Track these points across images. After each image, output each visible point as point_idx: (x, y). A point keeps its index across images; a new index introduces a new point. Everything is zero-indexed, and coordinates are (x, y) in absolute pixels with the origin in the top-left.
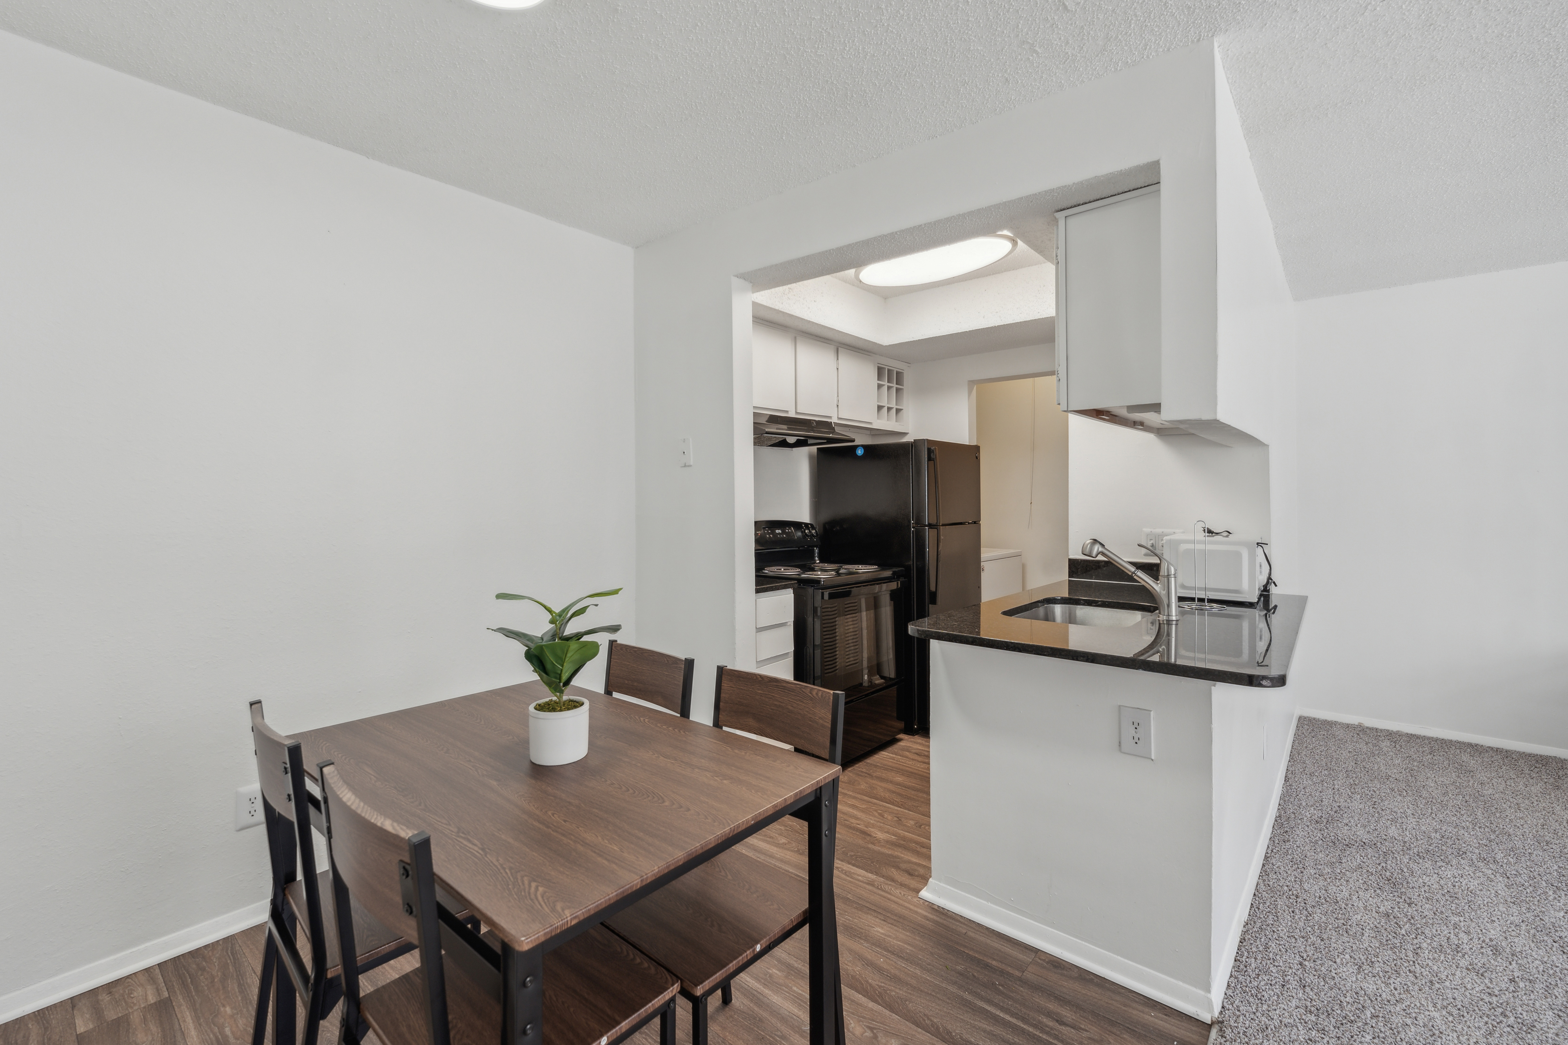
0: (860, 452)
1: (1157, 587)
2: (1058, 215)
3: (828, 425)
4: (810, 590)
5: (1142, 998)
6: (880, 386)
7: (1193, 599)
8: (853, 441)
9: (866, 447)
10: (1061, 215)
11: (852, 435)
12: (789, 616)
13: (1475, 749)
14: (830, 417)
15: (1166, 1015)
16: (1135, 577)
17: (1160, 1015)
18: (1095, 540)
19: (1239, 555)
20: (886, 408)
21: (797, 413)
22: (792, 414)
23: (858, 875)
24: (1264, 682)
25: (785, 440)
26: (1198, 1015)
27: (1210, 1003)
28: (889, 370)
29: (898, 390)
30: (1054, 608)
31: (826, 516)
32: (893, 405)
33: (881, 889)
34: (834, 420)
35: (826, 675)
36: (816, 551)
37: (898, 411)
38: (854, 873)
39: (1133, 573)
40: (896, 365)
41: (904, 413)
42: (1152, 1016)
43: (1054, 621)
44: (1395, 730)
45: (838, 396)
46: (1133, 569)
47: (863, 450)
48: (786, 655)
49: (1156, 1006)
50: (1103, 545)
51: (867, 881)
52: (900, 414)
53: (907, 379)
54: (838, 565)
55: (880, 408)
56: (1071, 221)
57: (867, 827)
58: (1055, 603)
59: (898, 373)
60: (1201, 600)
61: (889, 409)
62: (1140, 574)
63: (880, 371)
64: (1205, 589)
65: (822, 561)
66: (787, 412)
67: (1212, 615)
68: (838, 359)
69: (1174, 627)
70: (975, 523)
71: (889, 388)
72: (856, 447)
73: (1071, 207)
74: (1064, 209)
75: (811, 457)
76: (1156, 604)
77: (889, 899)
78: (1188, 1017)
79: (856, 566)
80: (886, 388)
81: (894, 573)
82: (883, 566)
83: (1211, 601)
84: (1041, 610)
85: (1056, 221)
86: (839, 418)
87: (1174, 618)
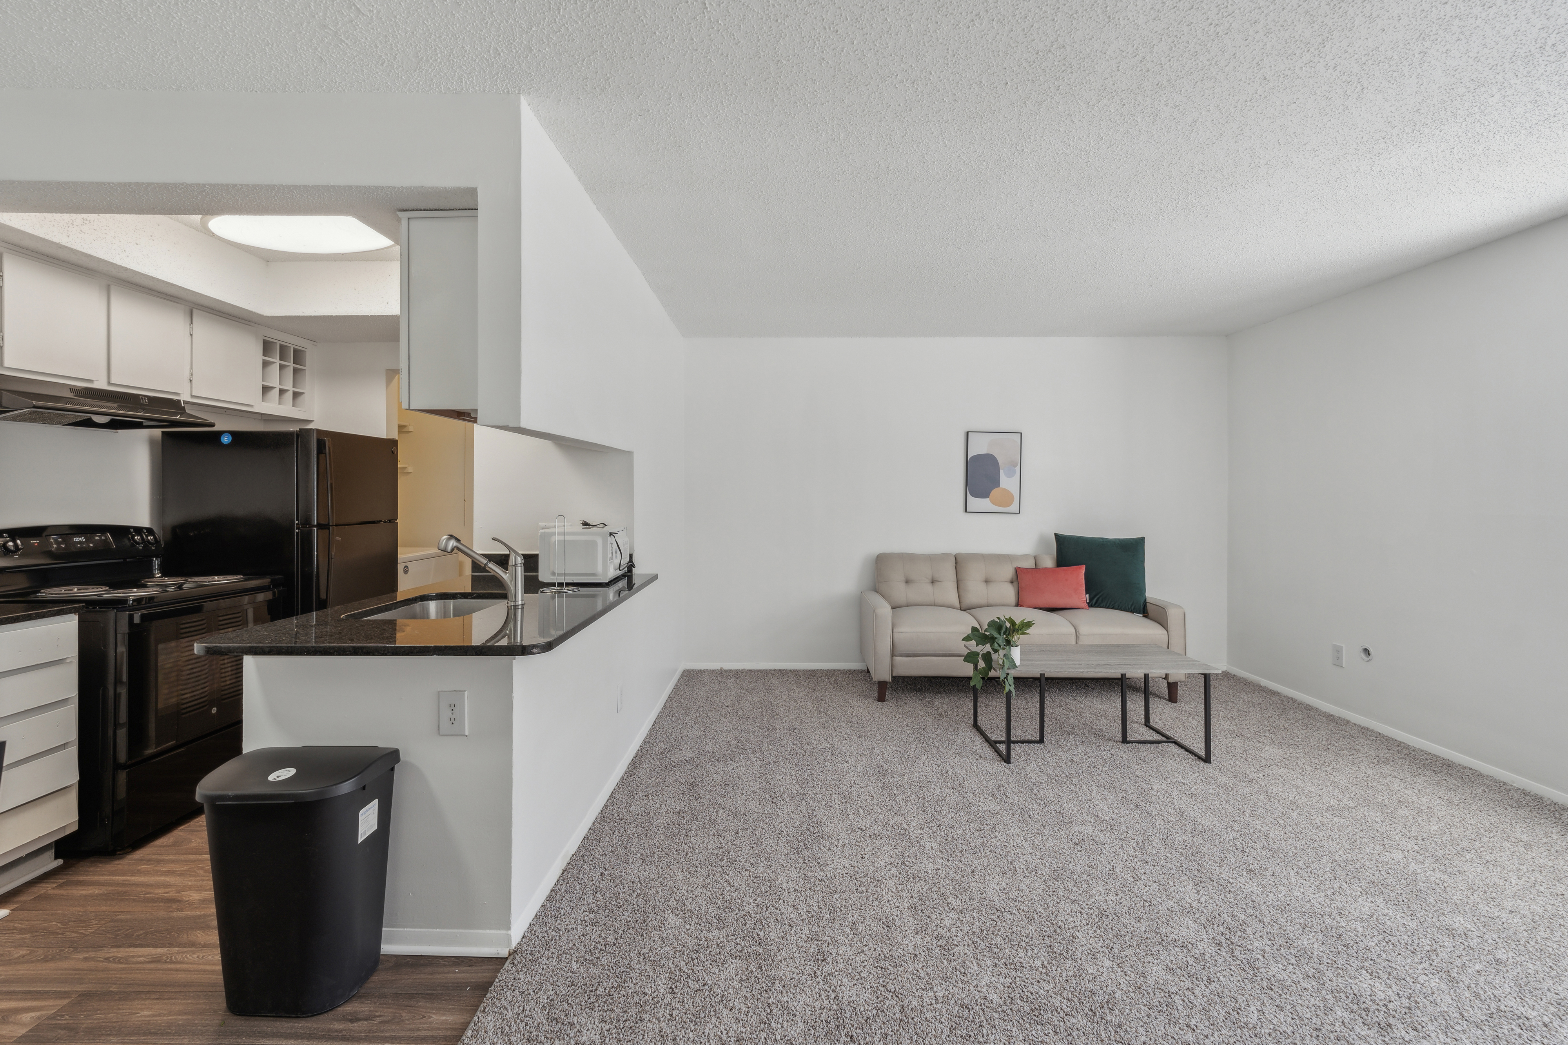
0: (226, 439)
1: (505, 576)
2: (400, 214)
3: (174, 405)
4: (112, 614)
5: (452, 959)
6: (265, 364)
7: (553, 585)
8: (213, 425)
9: (233, 434)
10: (404, 215)
11: (210, 419)
12: (71, 650)
13: (782, 673)
14: (178, 394)
15: (469, 966)
16: (487, 568)
17: (464, 968)
18: (451, 536)
19: (594, 543)
20: (276, 391)
21: (109, 383)
22: (101, 384)
23: (140, 956)
24: (535, 650)
25: (90, 419)
26: (498, 953)
27: (509, 937)
28: (281, 346)
29: (295, 371)
30: (429, 604)
31: (176, 517)
32: (289, 385)
33: (172, 962)
34: (185, 397)
35: (183, 716)
36: (156, 562)
37: (296, 395)
38: (133, 957)
39: (485, 565)
40: (294, 342)
41: (306, 398)
42: (456, 973)
43: (428, 618)
44: (741, 668)
45: (192, 369)
46: (484, 561)
47: (231, 437)
48: (64, 702)
49: (463, 961)
50: (458, 540)
51: (150, 960)
52: (301, 398)
53: (312, 357)
54: (184, 579)
55: (266, 389)
56: (412, 222)
57: (179, 893)
58: (431, 600)
59: (295, 351)
60: (561, 584)
61: (282, 392)
62: (491, 565)
63: (267, 347)
64: (564, 575)
65: (164, 574)
66: (91, 381)
67: (568, 596)
68: (192, 323)
69: (520, 611)
70: (390, 521)
71: (282, 367)
72: (220, 434)
73: (413, 210)
74: (406, 210)
75: (152, 442)
76: (505, 590)
77: (177, 970)
78: (490, 959)
79: (210, 578)
80: (276, 367)
81: (272, 581)
82: (249, 574)
83: (568, 584)
84: (417, 606)
85: (399, 220)
86: (192, 396)
87: (520, 603)
